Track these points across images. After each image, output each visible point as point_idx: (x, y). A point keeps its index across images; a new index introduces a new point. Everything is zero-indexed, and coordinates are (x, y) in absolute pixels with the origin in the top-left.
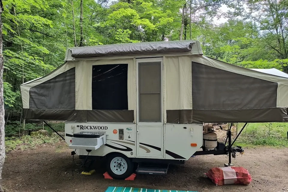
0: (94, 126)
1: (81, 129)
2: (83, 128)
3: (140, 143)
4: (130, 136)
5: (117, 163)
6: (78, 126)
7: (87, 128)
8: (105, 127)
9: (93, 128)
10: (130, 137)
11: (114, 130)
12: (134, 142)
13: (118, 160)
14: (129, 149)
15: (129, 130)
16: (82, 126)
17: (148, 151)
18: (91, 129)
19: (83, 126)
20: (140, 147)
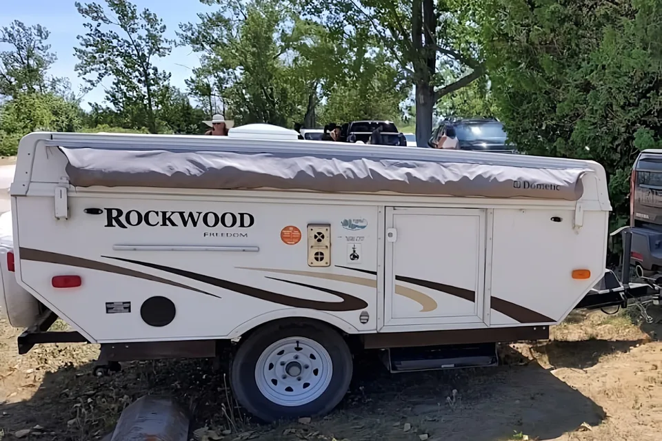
0: (181, 214)
1: (110, 224)
2: (123, 219)
3: (398, 278)
4: (358, 253)
5: (282, 364)
6: (93, 211)
7: (144, 218)
8: (242, 215)
9: (176, 218)
10: (358, 257)
11: (286, 228)
12: (375, 273)
13: (281, 353)
14: (352, 303)
15: (353, 227)
16: (115, 214)
17: (430, 305)
18: (164, 224)
19: (120, 212)
20: (399, 290)
